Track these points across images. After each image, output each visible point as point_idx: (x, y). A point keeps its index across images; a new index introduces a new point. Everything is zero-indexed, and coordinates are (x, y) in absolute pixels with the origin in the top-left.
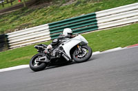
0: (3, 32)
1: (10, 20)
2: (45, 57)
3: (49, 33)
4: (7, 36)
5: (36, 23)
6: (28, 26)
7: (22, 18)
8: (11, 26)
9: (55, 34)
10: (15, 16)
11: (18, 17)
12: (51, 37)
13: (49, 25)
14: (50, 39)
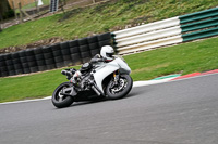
0: (107, 30)
1: (118, 10)
2: (72, 88)
3: (180, 31)
4: (114, 35)
5: (159, 16)
6: (146, 20)
7: (136, 7)
8: (120, 19)
9: (190, 33)
10: (127, 5)
11: (130, 6)
12: (183, 37)
13: (181, 19)
14: (181, 40)
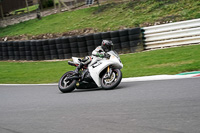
0: (137, 25)
1: (149, 8)
4: (143, 31)
5: (187, 16)
6: (174, 19)
7: (166, 6)
8: (150, 16)
10: (157, 4)
11: (161, 5)
